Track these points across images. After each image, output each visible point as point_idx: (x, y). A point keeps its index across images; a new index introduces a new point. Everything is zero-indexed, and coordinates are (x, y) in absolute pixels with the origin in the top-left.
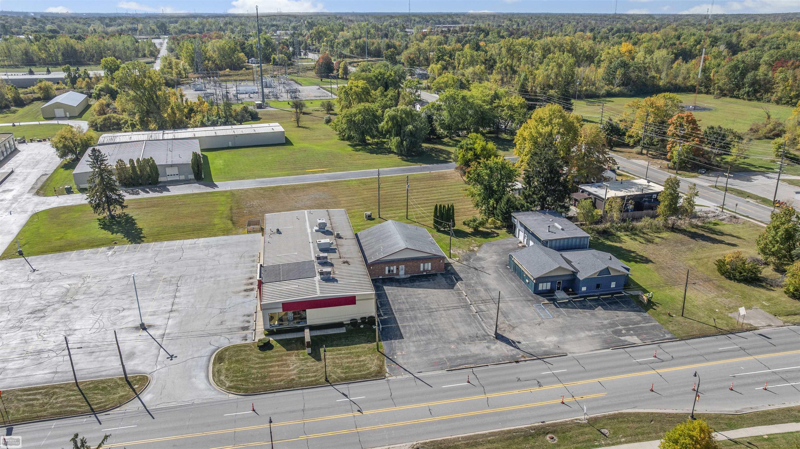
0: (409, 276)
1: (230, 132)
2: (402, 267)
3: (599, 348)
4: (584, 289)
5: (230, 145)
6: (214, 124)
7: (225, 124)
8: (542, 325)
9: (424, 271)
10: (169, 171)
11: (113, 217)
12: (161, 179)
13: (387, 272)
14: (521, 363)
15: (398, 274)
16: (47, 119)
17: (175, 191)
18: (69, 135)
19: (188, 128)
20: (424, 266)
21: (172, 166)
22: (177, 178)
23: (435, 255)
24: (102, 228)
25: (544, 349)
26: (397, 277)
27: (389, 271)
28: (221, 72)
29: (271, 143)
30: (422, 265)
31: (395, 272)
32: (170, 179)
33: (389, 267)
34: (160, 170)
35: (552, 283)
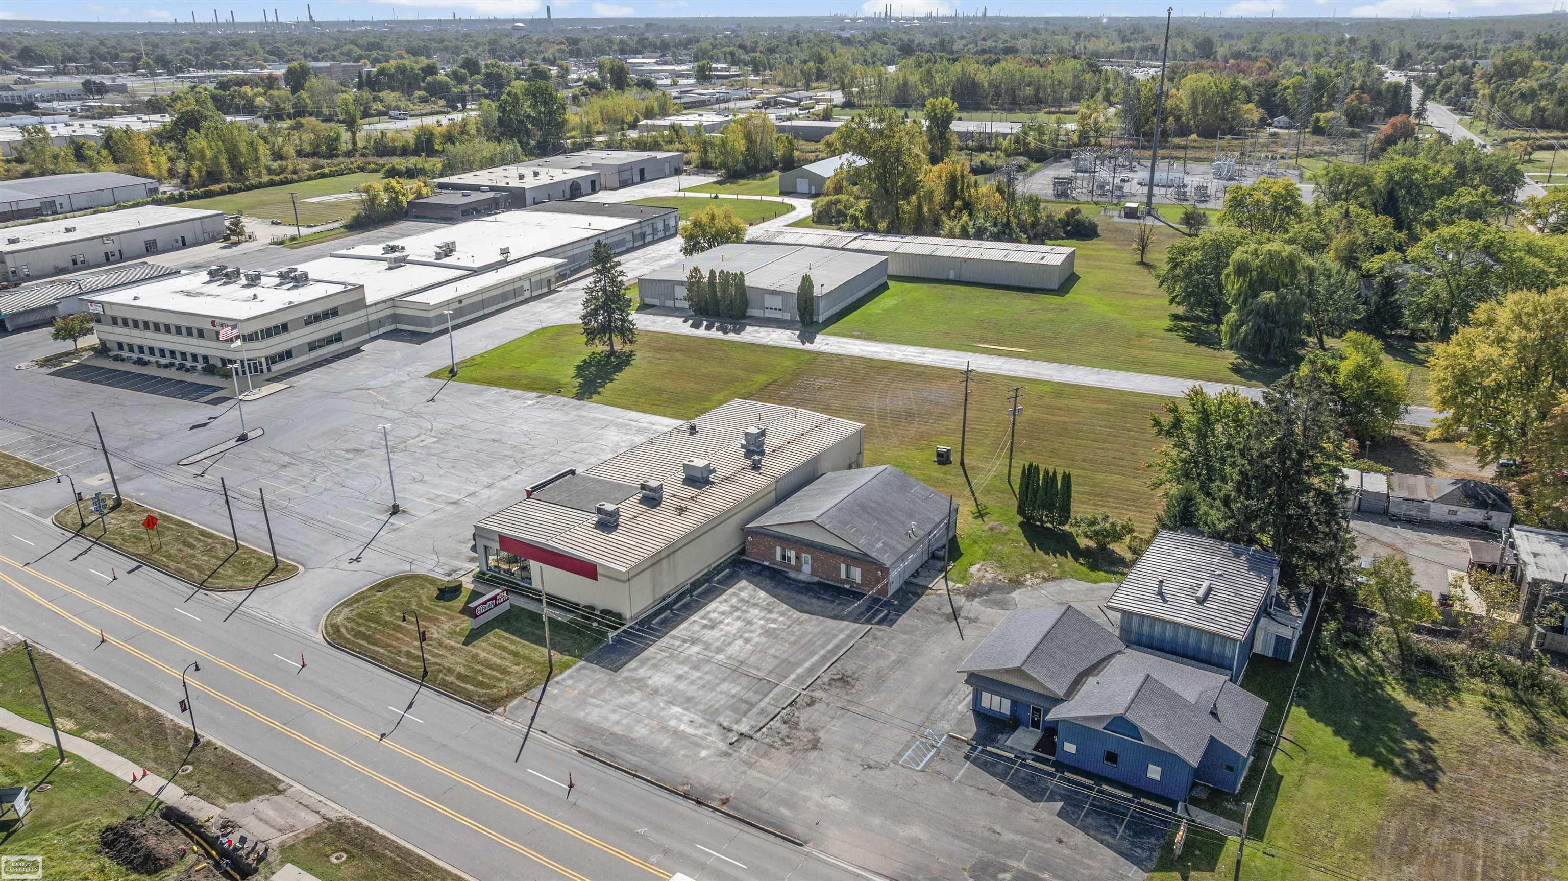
0: (816, 579)
2: (806, 557)
3: (884, 873)
4: (1070, 748)
5: (952, 276)
6: (979, 235)
7: (997, 237)
8: (871, 772)
9: (848, 580)
10: (769, 301)
11: (612, 352)
12: (751, 312)
13: (779, 558)
14: (704, 810)
15: (798, 569)
16: (783, 193)
17: (752, 334)
18: (705, 219)
19: (939, 236)
20: (848, 572)
21: (773, 292)
22: (778, 315)
23: (866, 554)
24: (577, 366)
25: (785, 811)
26: (792, 574)
27: (783, 557)
28: (1177, 140)
29: (1014, 284)
30: (843, 567)
31: (793, 562)
32: (769, 314)
33: (783, 550)
34: (750, 295)
35: (1014, 703)
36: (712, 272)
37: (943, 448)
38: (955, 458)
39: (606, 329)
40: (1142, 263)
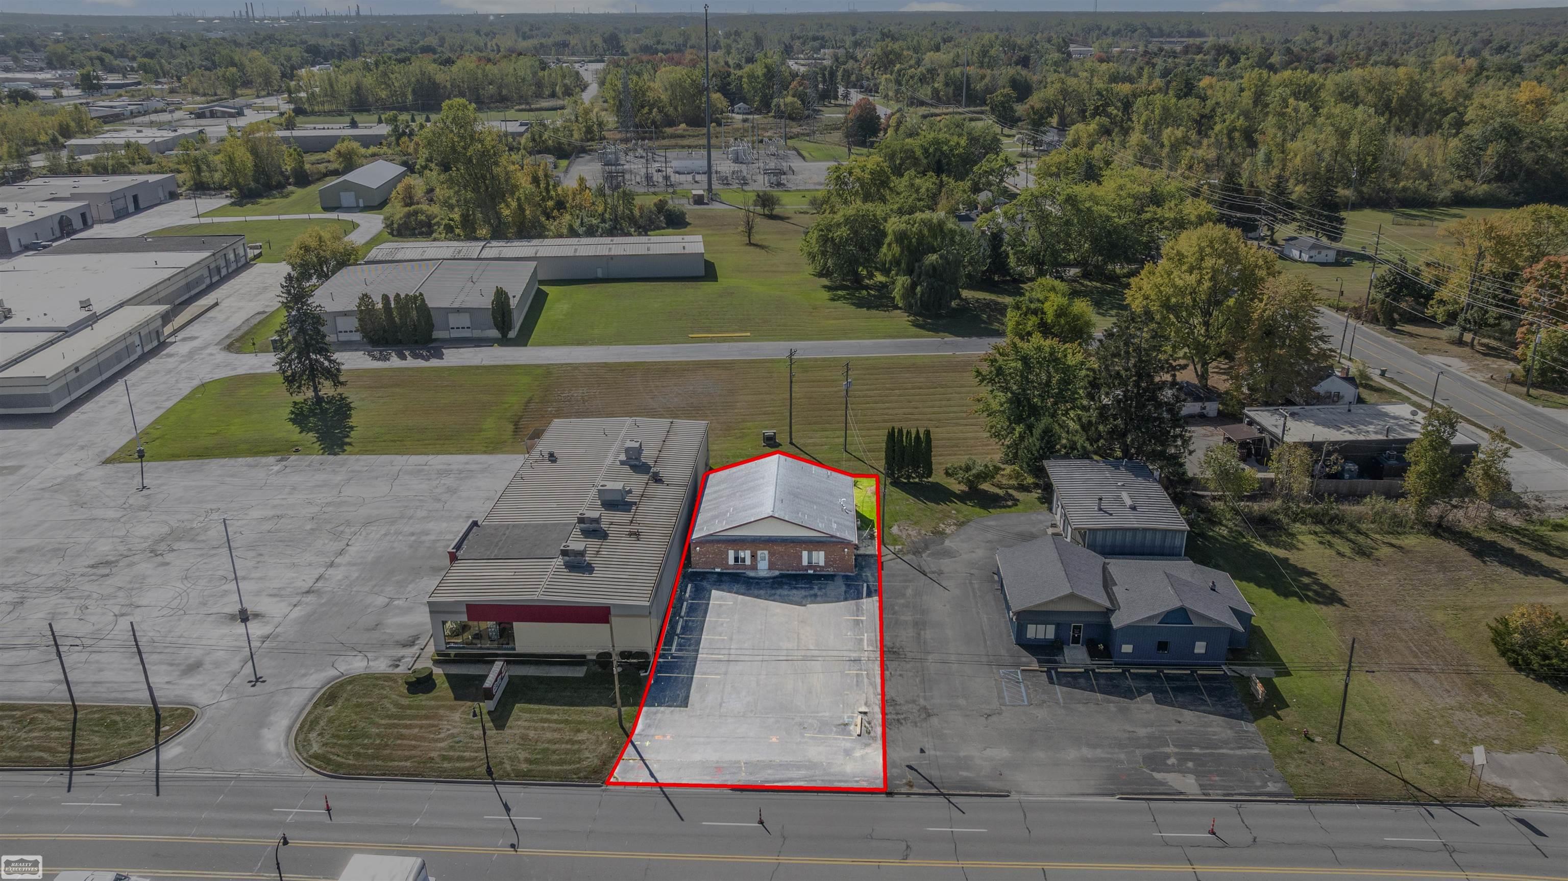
0: (777, 573)
1: (602, 251)
2: (763, 554)
3: (1091, 791)
4: (1127, 648)
5: (600, 274)
6: (591, 232)
7: (611, 233)
8: (994, 718)
9: (810, 566)
10: (453, 320)
12: (436, 334)
13: (731, 561)
14: (897, 798)
15: (754, 567)
16: (326, 209)
17: (454, 358)
18: (313, 244)
19: (546, 237)
20: (810, 557)
21: (458, 310)
22: (467, 334)
23: (832, 536)
24: (291, 420)
25: (965, 774)
26: (751, 574)
27: (736, 559)
28: (669, 130)
29: (672, 275)
30: (805, 554)
31: (748, 562)
32: (455, 334)
33: (736, 552)
34: (436, 319)
35: (1058, 626)
36: (385, 298)
37: (770, 432)
38: (783, 438)
39: (314, 373)
40: (750, 244)
